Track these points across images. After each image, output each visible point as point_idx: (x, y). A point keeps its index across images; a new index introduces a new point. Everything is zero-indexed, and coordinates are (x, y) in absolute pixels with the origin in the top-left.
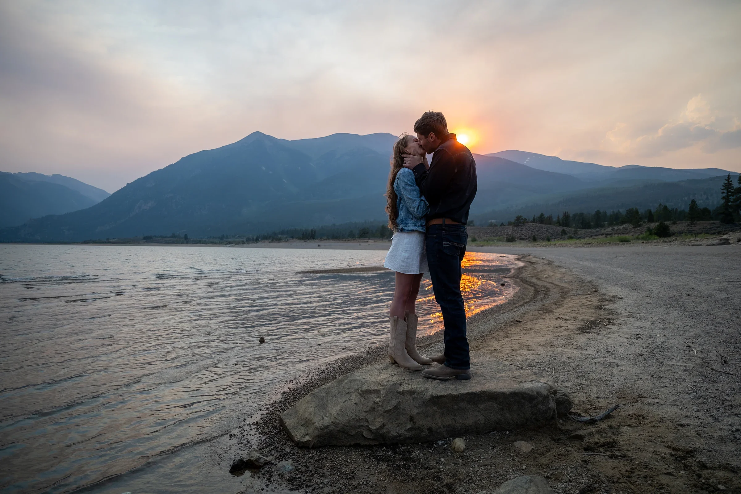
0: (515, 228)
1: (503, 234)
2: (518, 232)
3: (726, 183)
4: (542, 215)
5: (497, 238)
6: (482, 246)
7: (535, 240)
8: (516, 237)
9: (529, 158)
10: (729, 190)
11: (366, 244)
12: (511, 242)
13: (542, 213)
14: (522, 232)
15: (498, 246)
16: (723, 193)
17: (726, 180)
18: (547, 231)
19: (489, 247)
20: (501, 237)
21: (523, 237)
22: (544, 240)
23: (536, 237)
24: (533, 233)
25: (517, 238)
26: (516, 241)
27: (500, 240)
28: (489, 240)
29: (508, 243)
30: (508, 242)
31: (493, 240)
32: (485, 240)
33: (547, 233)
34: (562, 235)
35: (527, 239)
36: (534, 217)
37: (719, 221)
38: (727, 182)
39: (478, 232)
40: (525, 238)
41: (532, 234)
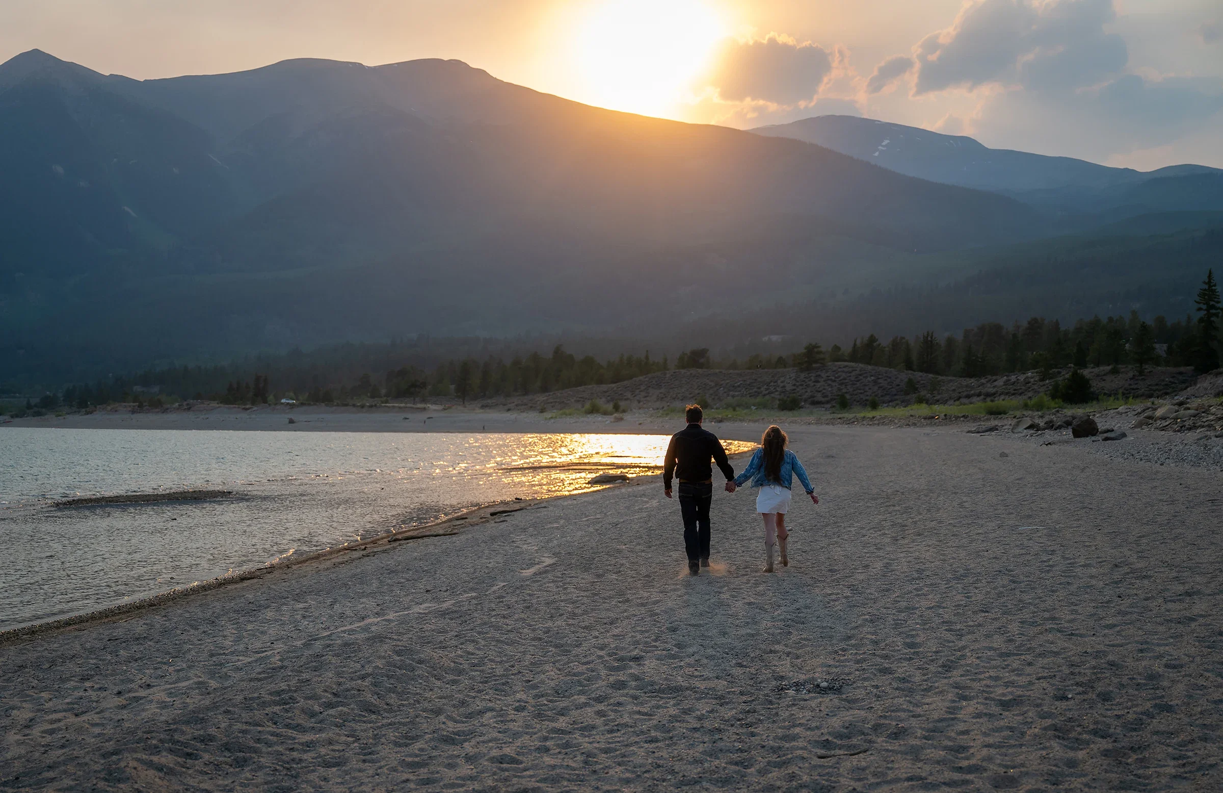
0: (802, 375)
1: (772, 389)
2: (808, 386)
3: (1205, 290)
4: (872, 339)
5: (759, 399)
6: (721, 421)
7: (844, 404)
8: (804, 397)
9: (886, 142)
10: (1212, 303)
11: (423, 416)
12: (791, 409)
13: (872, 336)
14: (818, 385)
15: (755, 421)
16: (1200, 309)
17: (1205, 283)
18: (875, 382)
19: (737, 424)
20: (767, 397)
21: (819, 397)
22: (866, 405)
23: (848, 396)
24: (843, 387)
25: (805, 401)
26: (802, 407)
27: (764, 406)
28: (739, 406)
29: (783, 413)
30: (783, 410)
31: (747, 407)
32: (728, 406)
33: (876, 388)
34: (907, 394)
35: (828, 402)
36: (855, 344)
37: (1192, 368)
38: (1206, 287)
39: (713, 384)
40: (823, 400)
41: (840, 390)
